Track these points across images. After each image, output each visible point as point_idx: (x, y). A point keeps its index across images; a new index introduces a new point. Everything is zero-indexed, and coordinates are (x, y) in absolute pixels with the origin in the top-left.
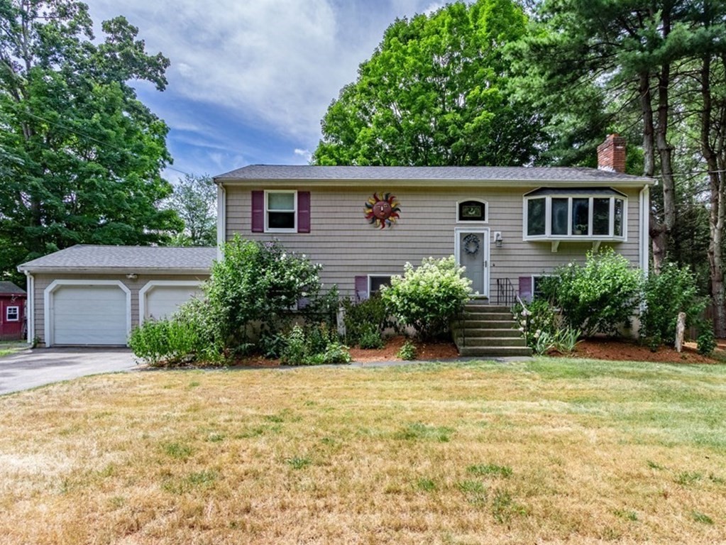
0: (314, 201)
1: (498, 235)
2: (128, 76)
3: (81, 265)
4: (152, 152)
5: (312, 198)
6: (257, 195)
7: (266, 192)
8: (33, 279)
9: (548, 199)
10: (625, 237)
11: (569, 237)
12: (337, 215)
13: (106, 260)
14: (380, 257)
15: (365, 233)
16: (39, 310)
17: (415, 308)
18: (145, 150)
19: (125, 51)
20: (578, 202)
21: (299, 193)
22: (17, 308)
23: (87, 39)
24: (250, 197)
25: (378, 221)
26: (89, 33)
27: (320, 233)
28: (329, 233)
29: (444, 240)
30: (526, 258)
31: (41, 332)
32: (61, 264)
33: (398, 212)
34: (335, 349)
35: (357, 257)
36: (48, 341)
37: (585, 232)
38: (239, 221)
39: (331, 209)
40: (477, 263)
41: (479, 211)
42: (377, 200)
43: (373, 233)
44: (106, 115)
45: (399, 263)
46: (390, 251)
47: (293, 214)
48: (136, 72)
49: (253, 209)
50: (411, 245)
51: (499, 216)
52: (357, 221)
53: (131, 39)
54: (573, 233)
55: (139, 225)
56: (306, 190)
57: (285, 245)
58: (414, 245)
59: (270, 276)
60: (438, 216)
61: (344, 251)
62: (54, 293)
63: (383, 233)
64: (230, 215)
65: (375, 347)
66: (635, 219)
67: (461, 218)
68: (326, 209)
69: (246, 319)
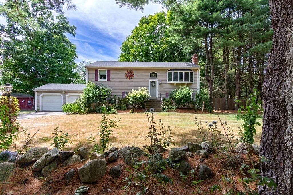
0: (112, 72)
1: (160, 81)
2: (64, 32)
3: (50, 89)
4: (71, 55)
5: (111, 71)
6: (96, 71)
7: (99, 70)
8: (36, 93)
9: (173, 72)
10: (193, 82)
11: (178, 82)
12: (118, 76)
13: (57, 87)
14: (129, 87)
15: (125, 81)
16: (38, 101)
17: (133, 100)
18: (69, 54)
19: (63, 25)
20: (181, 73)
21: (107, 70)
22: (31, 101)
23: (52, 21)
24: (94, 71)
25: (128, 78)
26: (52, 19)
27: (113, 81)
28: (115, 81)
29: (146, 83)
30: (168, 87)
31: (39, 107)
32: (44, 89)
33: (134, 75)
34: (114, 110)
35: (123, 87)
36: (40, 110)
37: (183, 81)
38: (92, 78)
39: (116, 74)
40: (155, 89)
41: (155, 75)
42: (128, 72)
43: (127, 81)
44: (57, 44)
45: (131, 89)
46: (131, 85)
47: (106, 76)
48: (66, 31)
49: (95, 74)
50: (137, 84)
51: (160, 76)
52: (123, 78)
53: (65, 21)
54: (179, 81)
55: (67, 77)
56: (109, 69)
57: (103, 84)
58: (138, 84)
59: (98, 92)
60: (144, 76)
61: (119, 85)
62: (42, 97)
63: (130, 81)
64: (89, 76)
65: (125, 110)
66: (196, 77)
67: (150, 77)
68: (114, 74)
69: (91, 103)
